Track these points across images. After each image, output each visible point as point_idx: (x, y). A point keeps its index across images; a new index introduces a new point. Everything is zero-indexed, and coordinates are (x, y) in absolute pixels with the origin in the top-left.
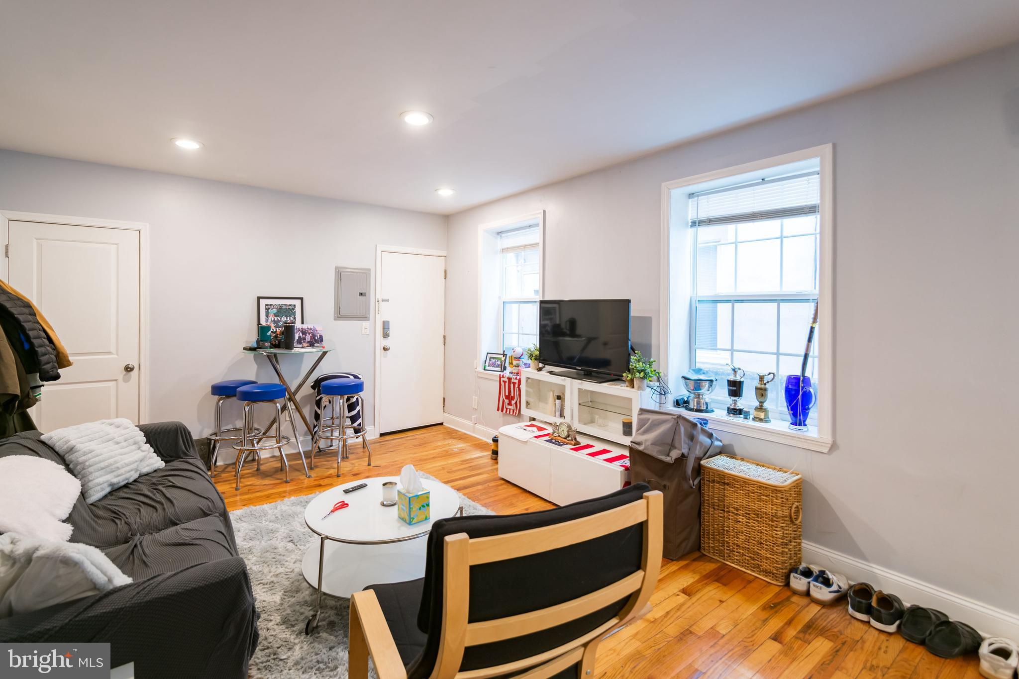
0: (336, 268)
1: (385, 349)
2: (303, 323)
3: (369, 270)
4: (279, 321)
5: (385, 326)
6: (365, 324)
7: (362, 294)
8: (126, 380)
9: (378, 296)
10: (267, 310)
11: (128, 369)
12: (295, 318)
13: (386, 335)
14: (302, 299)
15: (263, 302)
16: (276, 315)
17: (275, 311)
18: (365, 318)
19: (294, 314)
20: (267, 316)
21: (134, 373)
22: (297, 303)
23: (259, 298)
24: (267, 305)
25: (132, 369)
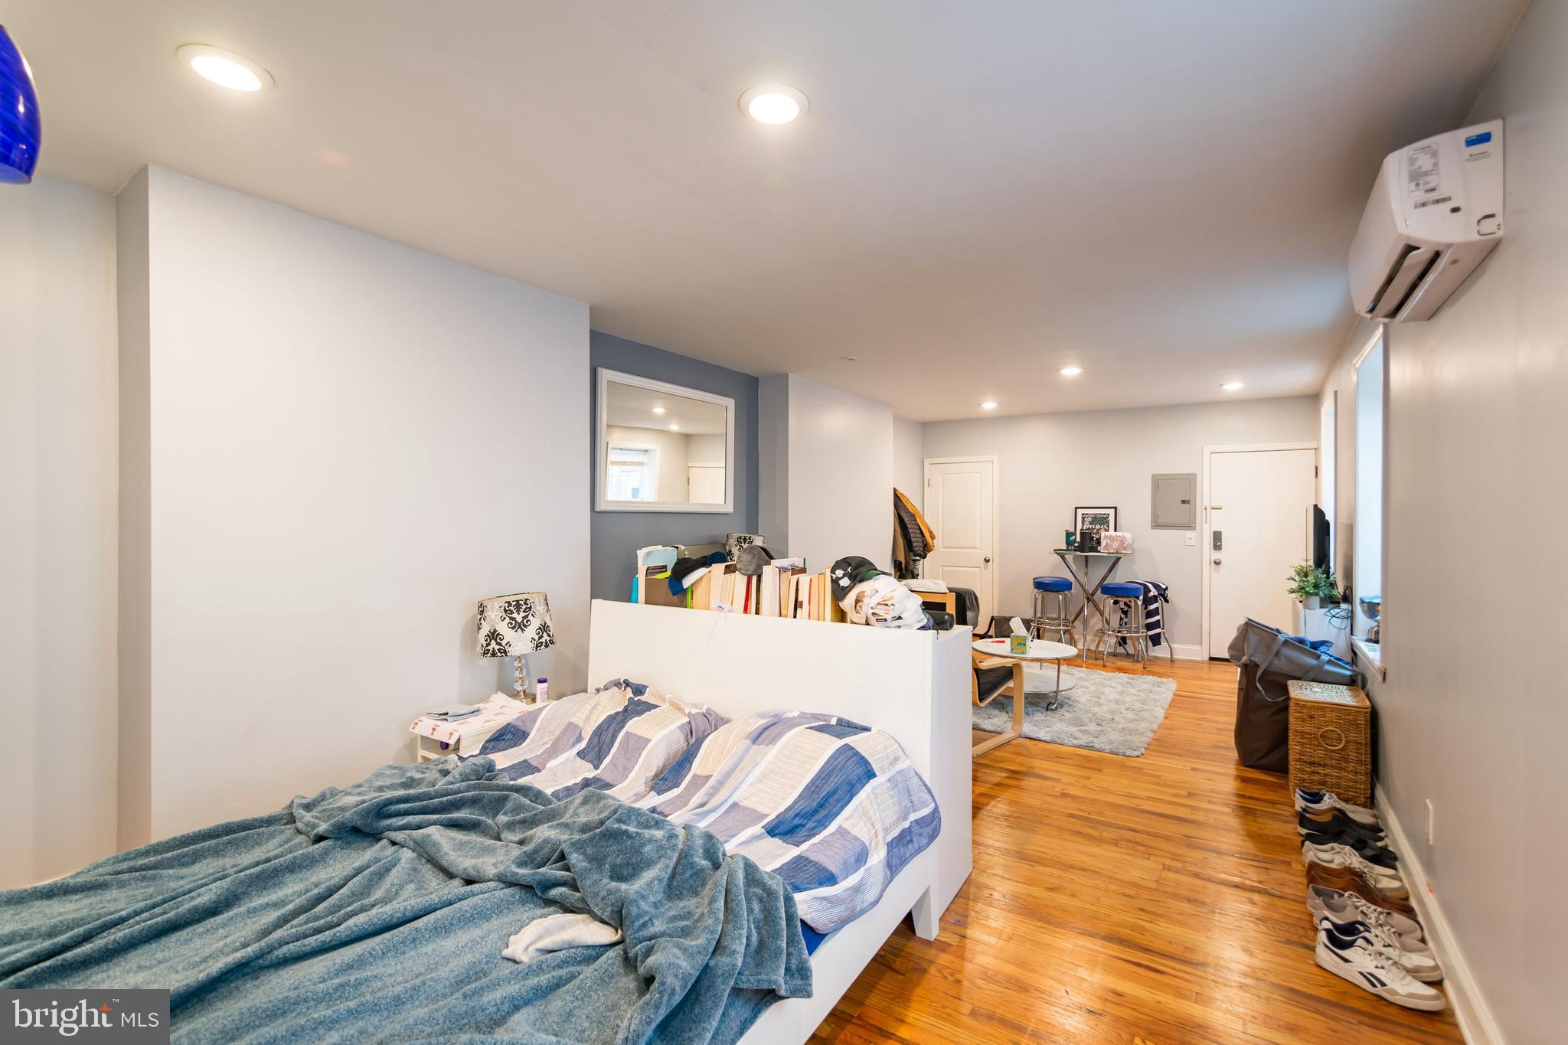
0: (1154, 476)
1: (1217, 563)
2: (1115, 531)
3: (1195, 475)
4: (1094, 529)
5: (1217, 537)
6: (1189, 534)
7: (1184, 502)
8: (986, 568)
9: (1206, 503)
10: (1083, 518)
11: (987, 561)
12: (1108, 526)
13: (1217, 546)
14: (1115, 508)
15: (1080, 512)
16: (1091, 523)
17: (1090, 519)
18: (1190, 527)
19: (1108, 522)
20: (1083, 524)
21: (990, 564)
22: (1111, 512)
23: (1076, 508)
24: (1083, 514)
25: (989, 561)
